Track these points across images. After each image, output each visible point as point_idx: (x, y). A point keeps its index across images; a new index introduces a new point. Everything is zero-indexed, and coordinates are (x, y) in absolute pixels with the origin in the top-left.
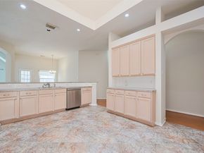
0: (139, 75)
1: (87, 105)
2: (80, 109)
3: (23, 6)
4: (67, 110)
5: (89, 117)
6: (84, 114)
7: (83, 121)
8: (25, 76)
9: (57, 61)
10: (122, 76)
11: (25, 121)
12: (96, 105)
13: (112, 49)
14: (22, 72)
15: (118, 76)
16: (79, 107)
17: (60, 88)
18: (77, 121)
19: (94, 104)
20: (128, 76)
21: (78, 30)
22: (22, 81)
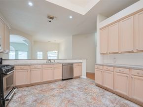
0: (132, 52)
1: (78, 77)
2: (72, 80)
3: (30, 4)
4: (63, 80)
5: (79, 88)
6: (75, 86)
7: (74, 92)
8: (40, 55)
9: (59, 44)
10: (110, 53)
11: (33, 87)
12: (86, 77)
13: (101, 29)
14: (38, 53)
15: (107, 54)
16: (72, 78)
17: (58, 63)
18: (69, 91)
19: (84, 76)
20: (118, 53)
21: (71, 17)
22: (38, 58)
